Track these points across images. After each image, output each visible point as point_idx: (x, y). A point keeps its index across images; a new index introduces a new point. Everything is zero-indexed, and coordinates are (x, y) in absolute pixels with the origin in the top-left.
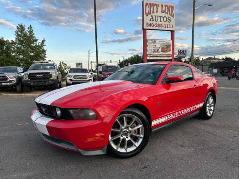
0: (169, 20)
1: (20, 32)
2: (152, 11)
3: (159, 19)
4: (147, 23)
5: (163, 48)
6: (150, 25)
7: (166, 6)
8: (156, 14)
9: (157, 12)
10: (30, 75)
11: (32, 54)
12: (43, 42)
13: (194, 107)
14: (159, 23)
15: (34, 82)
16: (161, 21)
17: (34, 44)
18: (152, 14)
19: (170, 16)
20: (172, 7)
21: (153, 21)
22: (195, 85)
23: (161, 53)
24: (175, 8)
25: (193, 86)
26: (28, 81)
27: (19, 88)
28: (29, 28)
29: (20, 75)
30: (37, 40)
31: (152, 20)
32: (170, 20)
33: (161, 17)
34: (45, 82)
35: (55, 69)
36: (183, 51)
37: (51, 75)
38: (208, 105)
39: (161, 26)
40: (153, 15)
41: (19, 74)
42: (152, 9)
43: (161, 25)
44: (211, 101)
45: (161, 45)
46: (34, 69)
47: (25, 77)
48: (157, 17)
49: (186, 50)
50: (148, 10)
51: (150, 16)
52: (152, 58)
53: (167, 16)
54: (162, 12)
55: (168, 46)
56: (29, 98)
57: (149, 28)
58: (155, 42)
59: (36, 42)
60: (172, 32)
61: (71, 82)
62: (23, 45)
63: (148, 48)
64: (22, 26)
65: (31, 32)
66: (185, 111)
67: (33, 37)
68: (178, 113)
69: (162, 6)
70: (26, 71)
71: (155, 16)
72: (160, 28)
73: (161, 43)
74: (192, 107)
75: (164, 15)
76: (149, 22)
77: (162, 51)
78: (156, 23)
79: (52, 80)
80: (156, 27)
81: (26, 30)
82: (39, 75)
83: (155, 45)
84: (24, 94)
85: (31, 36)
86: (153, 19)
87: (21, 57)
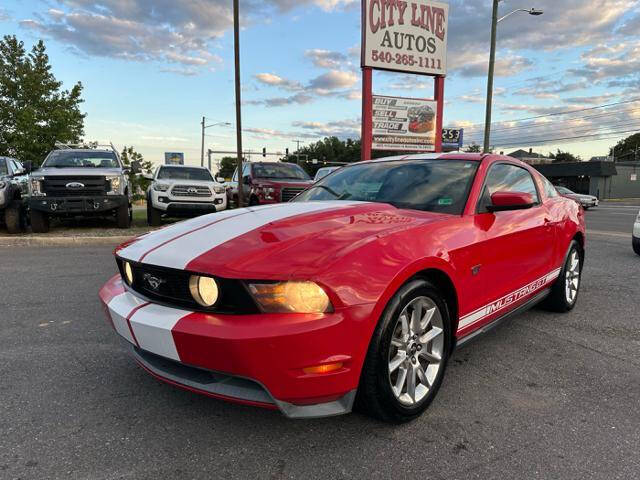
0: (430, 45)
1: (9, 60)
2: (387, 19)
3: (406, 41)
4: (374, 52)
5: (414, 121)
6: (382, 57)
7: (424, 8)
8: (397, 28)
9: (401, 22)
10: (48, 184)
11: (43, 124)
12: (76, 91)
13: (543, 278)
14: (404, 51)
15: (59, 203)
16: (410, 48)
17: (48, 94)
18: (387, 28)
19: (434, 36)
20: (441, 12)
21: (390, 46)
22: (546, 220)
23: (409, 134)
24: (446, 14)
25: (542, 223)
26: (40, 199)
27: (11, 219)
28: (35, 49)
29: (14, 182)
30: (58, 84)
31: (386, 43)
32: (434, 47)
33: (410, 36)
34: (91, 202)
35: (118, 166)
36: (454, 132)
37: (108, 185)
38: (568, 274)
39: (410, 60)
40: (391, 30)
41: (12, 177)
42: (387, 12)
43: (411, 57)
44: (575, 262)
45: (410, 112)
46: (57, 166)
47: (31, 187)
48: (399, 37)
49: (461, 131)
50: (377, 14)
51: (381, 33)
52: (384, 147)
53: (428, 35)
54: (414, 23)
55: (426, 116)
56: (46, 248)
57: (379, 64)
58: (393, 103)
59: (55, 89)
60: (439, 79)
61: (166, 205)
62: (16, 98)
63: (374, 119)
64: (15, 41)
65: (41, 61)
66: (525, 290)
67: (48, 76)
68: (511, 295)
69: (414, 7)
70: (33, 170)
71: (396, 34)
72: (408, 68)
73: (409, 106)
74: (539, 280)
75: (417, 31)
76: (380, 50)
77: (411, 130)
78: (398, 51)
79: (112, 198)
80: (398, 62)
81: (26, 55)
82: (74, 184)
83: (394, 114)
84: (28, 238)
85: (42, 71)
86: (389, 40)
87: (11, 130)
